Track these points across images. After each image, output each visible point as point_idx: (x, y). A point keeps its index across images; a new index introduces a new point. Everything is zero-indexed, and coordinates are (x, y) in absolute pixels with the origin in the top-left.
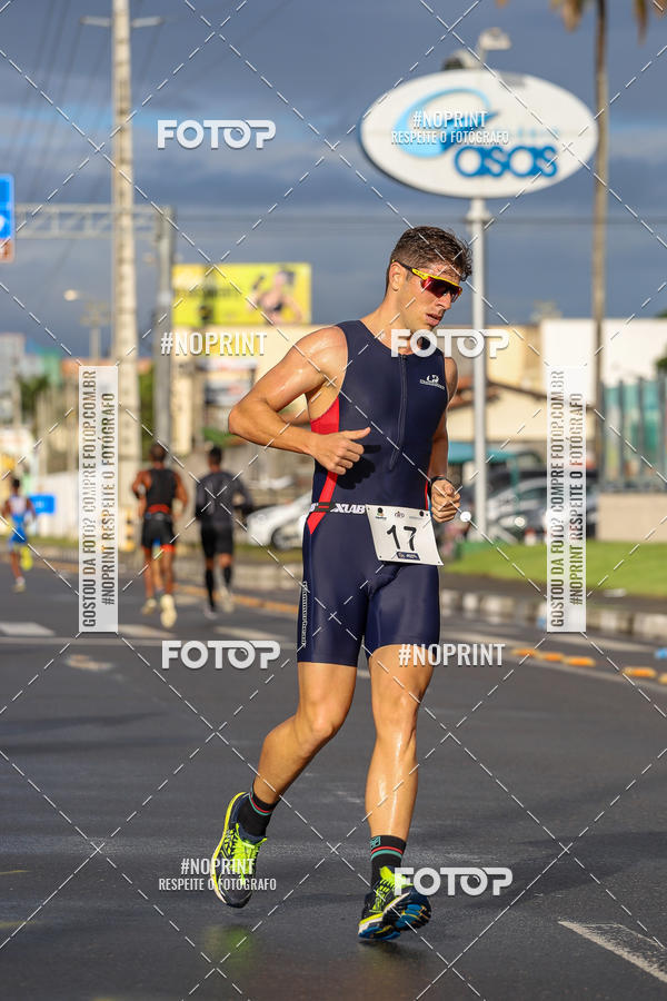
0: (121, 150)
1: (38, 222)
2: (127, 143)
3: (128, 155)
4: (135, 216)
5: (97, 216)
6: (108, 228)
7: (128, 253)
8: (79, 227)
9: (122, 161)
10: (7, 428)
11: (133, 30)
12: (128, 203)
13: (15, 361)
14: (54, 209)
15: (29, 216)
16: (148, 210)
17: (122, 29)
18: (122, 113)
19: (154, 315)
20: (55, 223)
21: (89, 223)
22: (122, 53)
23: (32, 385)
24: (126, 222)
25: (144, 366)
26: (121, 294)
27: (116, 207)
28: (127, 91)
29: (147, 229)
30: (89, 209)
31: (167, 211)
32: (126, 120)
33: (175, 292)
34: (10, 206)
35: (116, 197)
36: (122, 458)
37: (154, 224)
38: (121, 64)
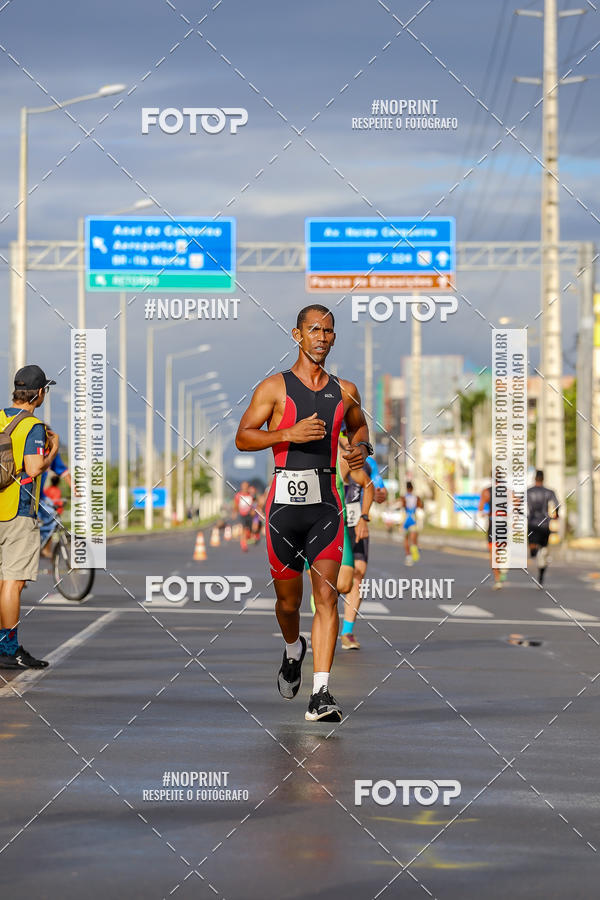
0: (550, 193)
1: (476, 257)
2: (554, 187)
3: (555, 198)
4: (560, 251)
5: (528, 251)
6: (537, 262)
7: (554, 283)
8: (512, 261)
9: (550, 203)
10: (449, 438)
11: (560, 87)
12: (554, 239)
13: (455, 379)
14: (491, 246)
15: (469, 251)
16: (575, 245)
17: (551, 85)
18: (550, 160)
19: (577, 337)
20: (491, 258)
21: (520, 257)
22: (551, 107)
23: (471, 398)
24: (553, 255)
25: (568, 382)
26: (549, 318)
27: (544, 243)
28: (554, 142)
29: (572, 261)
30: (521, 245)
31: (589, 246)
32: (553, 168)
33: (595, 317)
34: (451, 244)
35: (544, 234)
36: (548, 463)
37: (578, 257)
38: (549, 117)
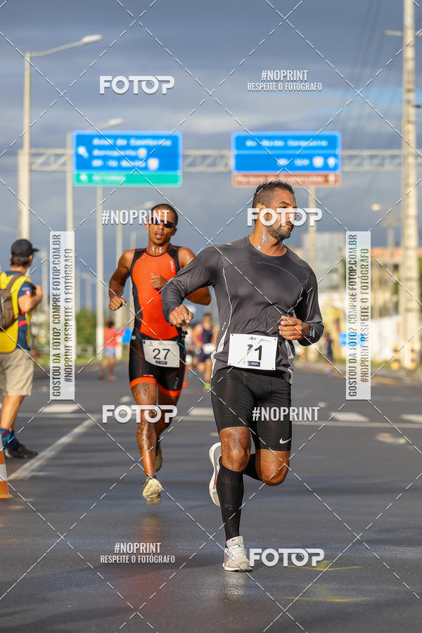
0: (408, 115)
1: (355, 161)
3: (412, 118)
4: (417, 156)
5: (393, 157)
6: (400, 165)
7: (412, 180)
8: (382, 164)
9: (409, 122)
10: (336, 292)
11: (416, 38)
12: (412, 149)
14: (366, 153)
15: (351, 157)
17: (409, 37)
18: (409, 91)
20: (366, 162)
21: (387, 161)
22: (409, 53)
24: (411, 160)
26: (408, 206)
27: (404, 151)
28: (412, 77)
30: (388, 153)
32: (411, 96)
34: (338, 151)
35: (404, 145)
36: (407, 310)
38: (408, 60)
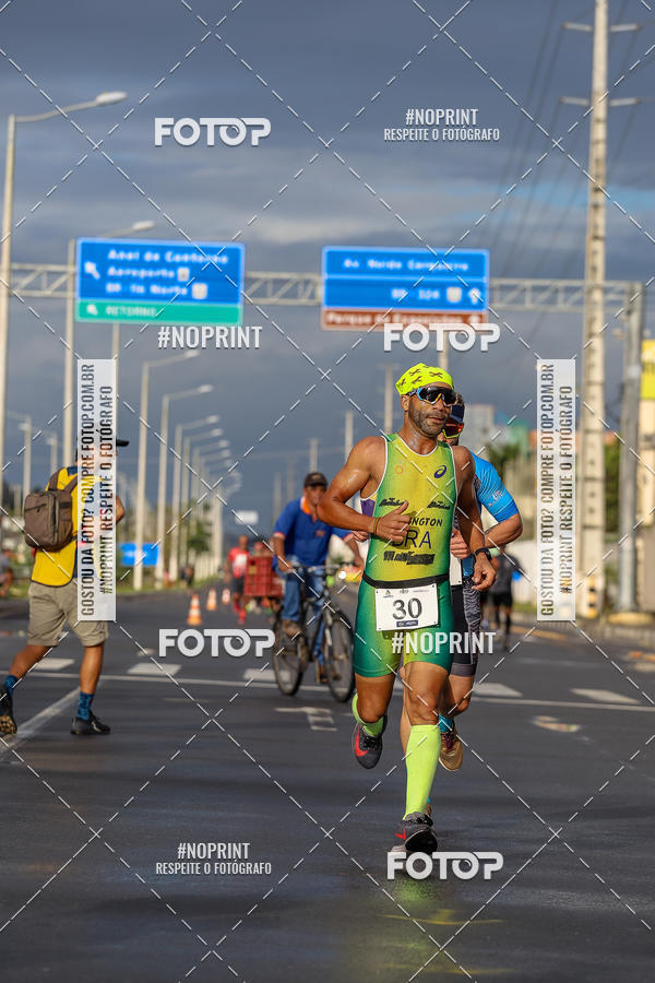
0: (596, 227)
1: (512, 295)
2: (600, 219)
3: (601, 232)
4: (606, 291)
5: (570, 290)
6: (580, 302)
7: (598, 327)
8: (552, 301)
9: (596, 238)
11: (610, 109)
12: (600, 279)
13: (485, 431)
14: (528, 283)
15: (503, 288)
16: (623, 285)
17: (600, 109)
18: (597, 190)
19: (622, 388)
20: (528, 296)
21: (561, 297)
22: (599, 132)
23: (500, 453)
24: (597, 296)
25: (610, 438)
26: (593, 366)
27: (588, 282)
28: (602, 170)
29: (618, 303)
30: (562, 284)
31: (638, 287)
32: (600, 198)
33: (643, 366)
34: (485, 280)
35: (588, 271)
36: (585, 527)
37: (625, 298)
38: (597, 142)
